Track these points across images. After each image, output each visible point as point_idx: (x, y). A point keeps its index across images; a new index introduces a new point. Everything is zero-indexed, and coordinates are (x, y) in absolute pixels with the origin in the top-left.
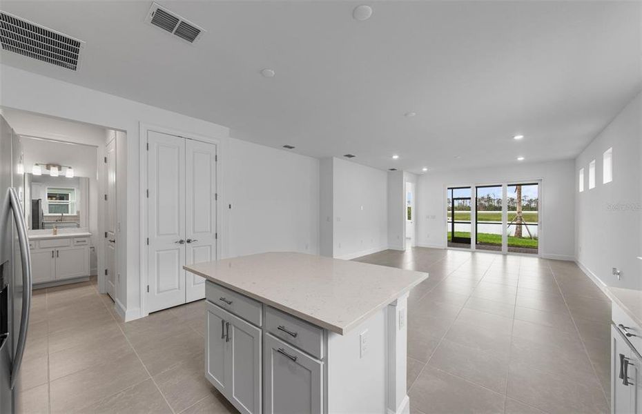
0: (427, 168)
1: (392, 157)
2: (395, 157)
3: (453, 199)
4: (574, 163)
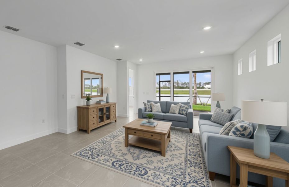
0: (143, 60)
1: (114, 46)
2: (117, 47)
3: (160, 82)
4: (233, 57)
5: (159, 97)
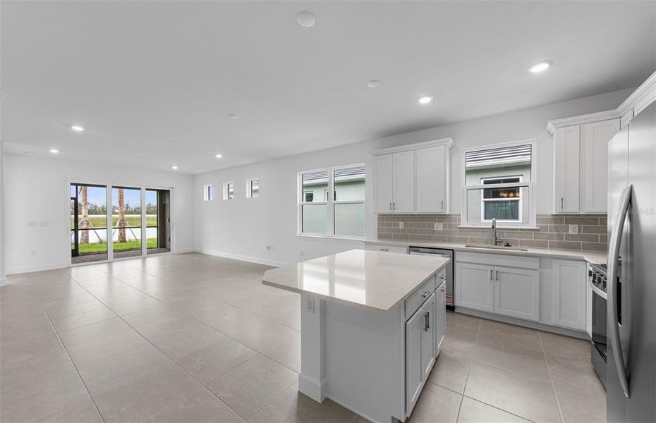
4: (193, 179)
5: (76, 230)
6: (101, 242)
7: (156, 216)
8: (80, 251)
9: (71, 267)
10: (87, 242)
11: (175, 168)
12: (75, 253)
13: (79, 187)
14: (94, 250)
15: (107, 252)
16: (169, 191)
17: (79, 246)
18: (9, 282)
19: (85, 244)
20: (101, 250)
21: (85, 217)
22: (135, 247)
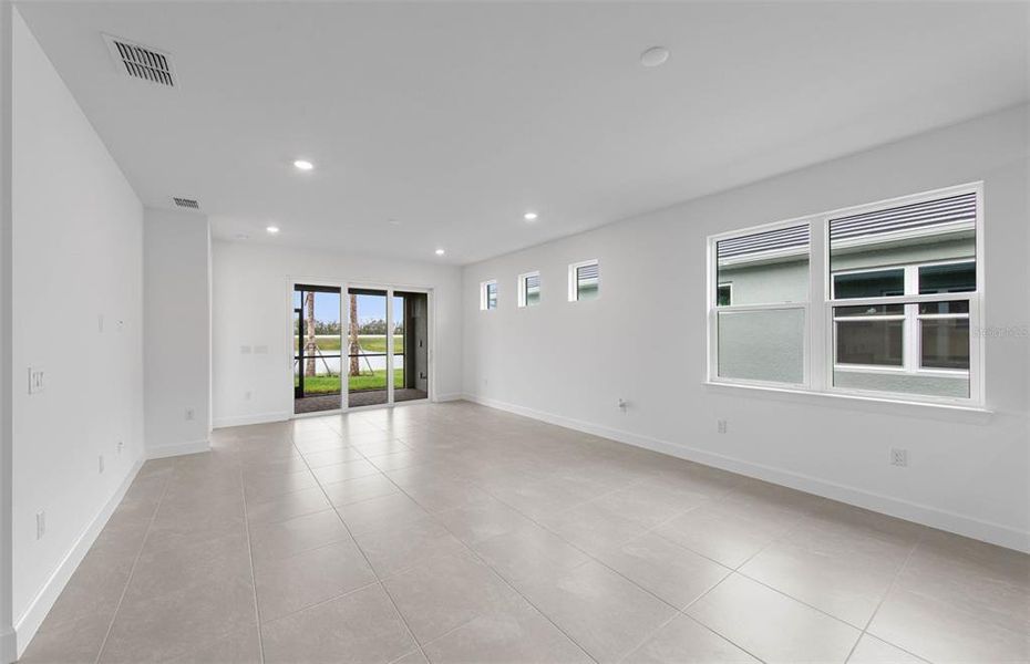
4: (462, 272)
5: (301, 358)
6: (329, 375)
7: (402, 336)
8: (306, 388)
9: (294, 419)
10: (314, 374)
11: (440, 252)
12: (299, 393)
13: (306, 293)
14: (323, 388)
15: (338, 392)
16: (426, 295)
17: (305, 379)
18: (213, 443)
19: (312, 378)
20: (331, 388)
21: (311, 338)
22: (373, 385)
